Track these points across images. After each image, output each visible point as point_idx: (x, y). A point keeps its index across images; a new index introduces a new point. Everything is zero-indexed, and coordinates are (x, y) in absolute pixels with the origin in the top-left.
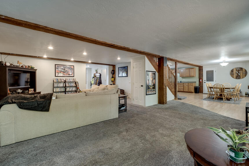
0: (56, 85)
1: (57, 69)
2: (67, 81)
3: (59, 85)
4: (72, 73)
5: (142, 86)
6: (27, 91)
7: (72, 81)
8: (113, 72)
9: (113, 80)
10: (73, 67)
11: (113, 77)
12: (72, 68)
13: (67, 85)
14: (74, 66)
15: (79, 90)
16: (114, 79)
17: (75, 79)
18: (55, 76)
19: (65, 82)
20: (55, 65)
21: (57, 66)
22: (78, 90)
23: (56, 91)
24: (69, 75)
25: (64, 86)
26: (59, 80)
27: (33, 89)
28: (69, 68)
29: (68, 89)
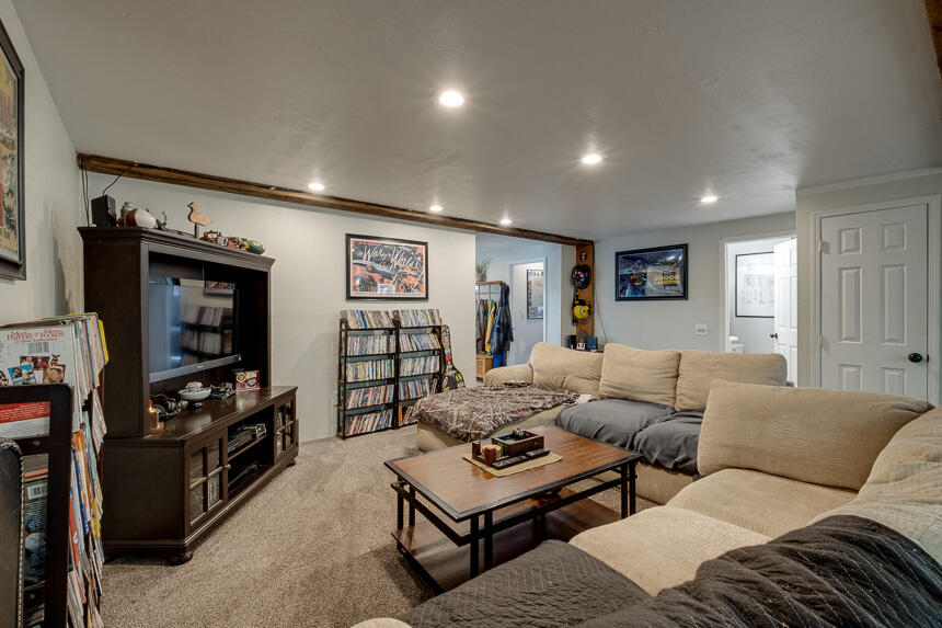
0: (354, 346)
1: (356, 261)
2: (403, 324)
3: (370, 343)
4: (421, 282)
5: (915, 358)
6: (230, 386)
7: (423, 322)
8: (582, 277)
9: (585, 315)
10: (423, 247)
11: (582, 303)
12: (418, 255)
13: (405, 345)
14: (425, 244)
15: (454, 368)
16: (590, 312)
17: (435, 313)
18: (349, 298)
19: (395, 328)
20: (349, 236)
21: (356, 243)
22: (449, 367)
23: (356, 377)
24: (408, 289)
25: (393, 350)
26: (370, 315)
27: (252, 375)
28: (407, 255)
29: (407, 367)
